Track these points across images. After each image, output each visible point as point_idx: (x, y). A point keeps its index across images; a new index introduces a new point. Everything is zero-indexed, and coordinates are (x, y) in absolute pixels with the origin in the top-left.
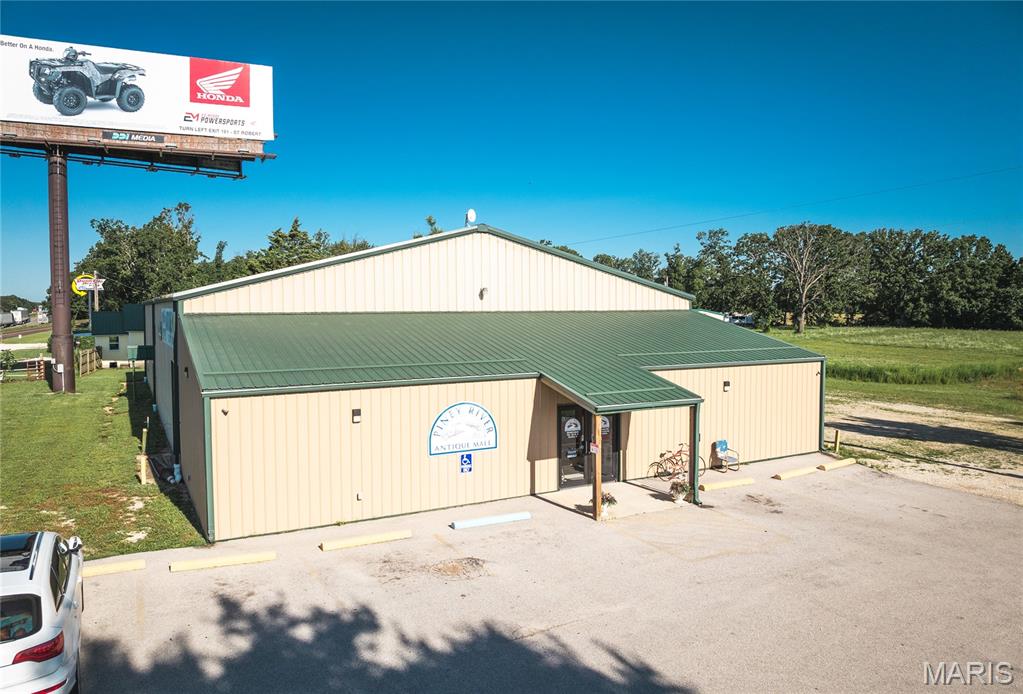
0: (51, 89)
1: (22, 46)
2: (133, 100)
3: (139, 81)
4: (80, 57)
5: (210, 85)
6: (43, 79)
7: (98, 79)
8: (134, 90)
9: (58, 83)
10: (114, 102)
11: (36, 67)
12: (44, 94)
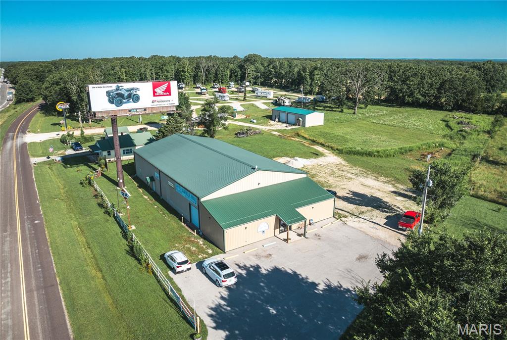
0: (113, 99)
1: (104, 87)
2: (136, 99)
3: (138, 93)
4: (120, 88)
5: (159, 90)
6: (110, 97)
7: (126, 94)
8: (136, 96)
9: (115, 97)
10: (131, 100)
11: (108, 93)
12: (111, 102)
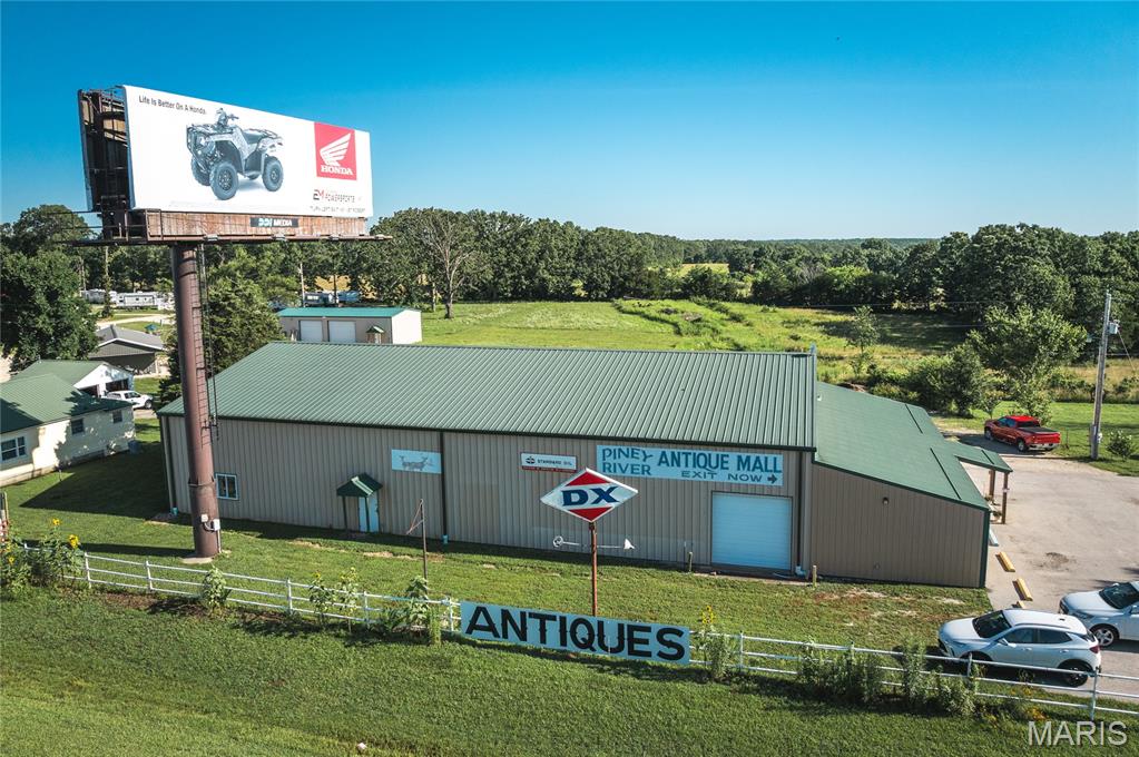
0: (207, 166)
1: (179, 107)
2: (274, 176)
3: (278, 153)
4: (230, 122)
5: (330, 155)
6: (199, 152)
7: (246, 150)
10: (260, 180)
11: (193, 136)
12: (201, 172)
